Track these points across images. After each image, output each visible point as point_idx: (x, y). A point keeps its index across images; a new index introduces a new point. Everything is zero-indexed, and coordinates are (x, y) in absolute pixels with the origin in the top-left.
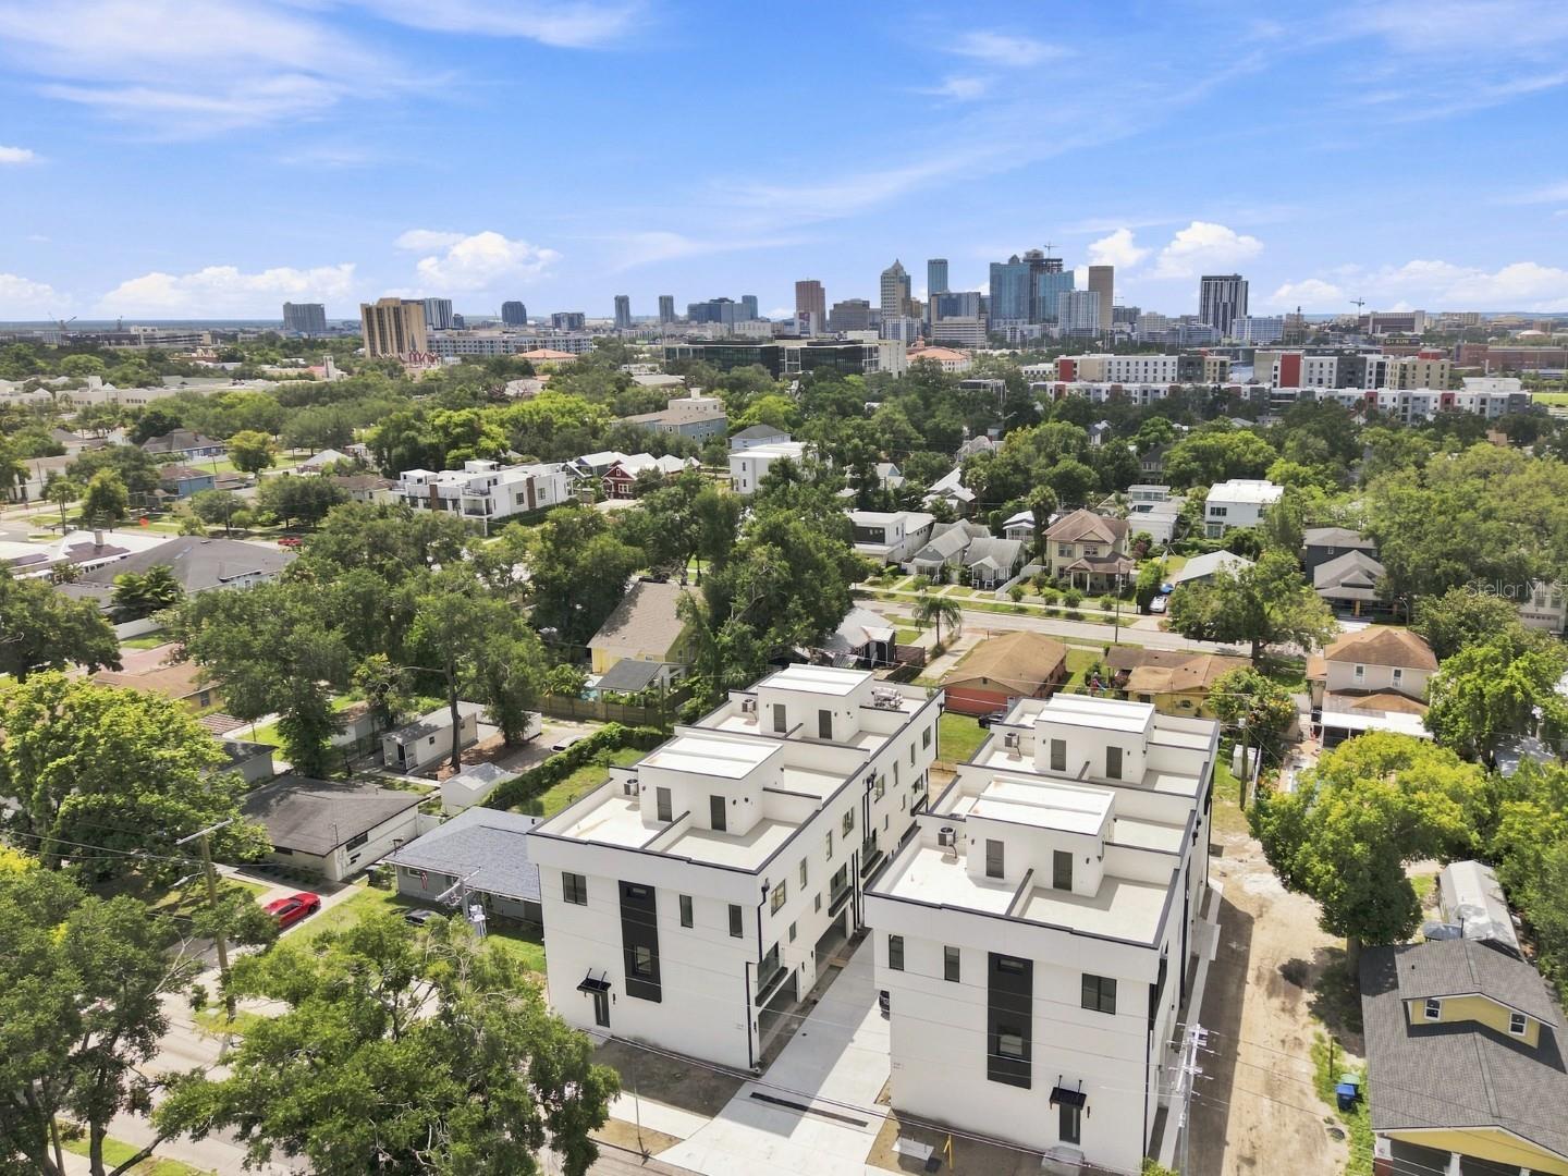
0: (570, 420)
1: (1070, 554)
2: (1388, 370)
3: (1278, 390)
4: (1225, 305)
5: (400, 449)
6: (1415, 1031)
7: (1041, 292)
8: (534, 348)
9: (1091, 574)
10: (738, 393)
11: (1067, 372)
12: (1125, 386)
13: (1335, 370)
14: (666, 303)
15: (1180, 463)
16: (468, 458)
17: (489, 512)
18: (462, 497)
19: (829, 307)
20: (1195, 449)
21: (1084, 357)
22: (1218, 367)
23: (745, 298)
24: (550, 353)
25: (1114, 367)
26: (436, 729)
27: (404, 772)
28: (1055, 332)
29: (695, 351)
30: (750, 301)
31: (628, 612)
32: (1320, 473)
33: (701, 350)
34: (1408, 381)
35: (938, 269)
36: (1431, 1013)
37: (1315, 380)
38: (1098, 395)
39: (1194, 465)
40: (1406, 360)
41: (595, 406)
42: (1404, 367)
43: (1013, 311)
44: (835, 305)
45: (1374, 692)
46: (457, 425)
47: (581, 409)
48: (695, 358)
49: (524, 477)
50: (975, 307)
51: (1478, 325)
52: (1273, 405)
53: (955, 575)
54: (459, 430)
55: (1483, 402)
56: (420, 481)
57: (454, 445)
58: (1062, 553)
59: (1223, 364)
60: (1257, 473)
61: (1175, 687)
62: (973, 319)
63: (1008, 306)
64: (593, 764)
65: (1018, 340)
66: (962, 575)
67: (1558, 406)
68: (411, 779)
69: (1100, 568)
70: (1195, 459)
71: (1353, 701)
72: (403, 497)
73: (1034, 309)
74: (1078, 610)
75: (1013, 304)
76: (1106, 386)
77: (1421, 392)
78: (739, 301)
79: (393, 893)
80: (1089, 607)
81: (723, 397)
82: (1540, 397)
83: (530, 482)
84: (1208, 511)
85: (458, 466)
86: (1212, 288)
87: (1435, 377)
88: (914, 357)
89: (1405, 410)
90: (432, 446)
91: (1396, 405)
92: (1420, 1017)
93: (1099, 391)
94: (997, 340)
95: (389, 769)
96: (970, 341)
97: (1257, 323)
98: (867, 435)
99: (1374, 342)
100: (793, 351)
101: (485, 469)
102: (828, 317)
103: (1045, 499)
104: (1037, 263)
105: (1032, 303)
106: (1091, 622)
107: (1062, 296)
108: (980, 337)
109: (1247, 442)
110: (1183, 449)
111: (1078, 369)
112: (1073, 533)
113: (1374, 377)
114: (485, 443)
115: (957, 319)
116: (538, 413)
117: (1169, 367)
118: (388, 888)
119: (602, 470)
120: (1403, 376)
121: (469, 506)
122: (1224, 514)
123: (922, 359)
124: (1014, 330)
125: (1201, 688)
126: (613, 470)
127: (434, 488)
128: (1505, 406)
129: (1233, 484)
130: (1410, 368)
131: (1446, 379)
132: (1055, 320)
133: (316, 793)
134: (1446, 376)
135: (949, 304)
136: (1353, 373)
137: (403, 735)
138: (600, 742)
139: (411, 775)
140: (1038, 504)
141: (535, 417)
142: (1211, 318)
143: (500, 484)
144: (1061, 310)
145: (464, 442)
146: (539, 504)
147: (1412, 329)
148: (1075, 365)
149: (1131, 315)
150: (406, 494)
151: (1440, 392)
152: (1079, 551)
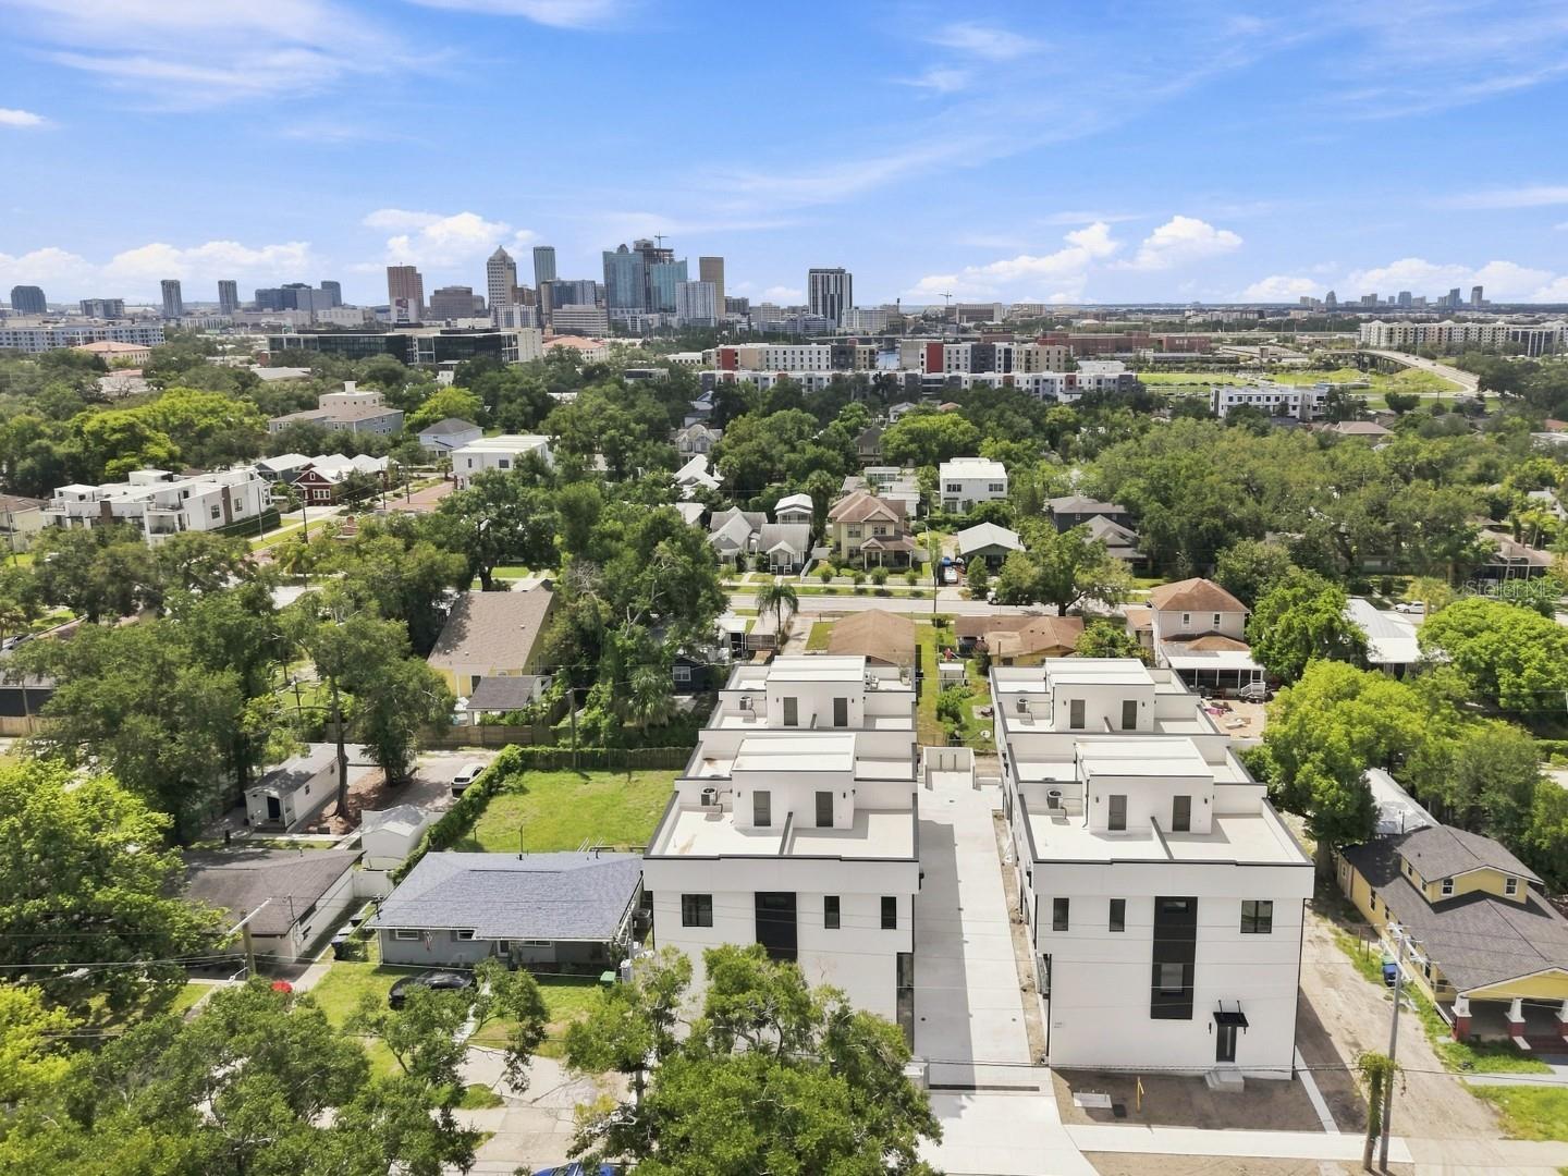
0: (214, 421)
1: (858, 534)
2: (1014, 356)
3: (927, 376)
4: (832, 297)
5: (29, 462)
6: (1439, 907)
7: (656, 281)
8: (90, 340)
9: (883, 552)
10: (394, 386)
11: (729, 360)
12: (791, 374)
13: (969, 355)
14: (228, 289)
15: (899, 446)
16: (132, 468)
17: (183, 528)
18: (146, 515)
19: (428, 293)
20: (910, 432)
21: (742, 346)
22: (867, 355)
23: (324, 284)
24: (115, 346)
25: (772, 356)
26: (309, 777)
27: (282, 830)
28: (674, 321)
29: (306, 341)
30: (332, 288)
31: (462, 625)
32: (1029, 448)
33: (314, 340)
34: (1033, 365)
35: (544, 257)
36: (1447, 890)
37: (953, 366)
38: (819, 383)
39: (913, 447)
40: (1029, 346)
41: (240, 404)
42: (1029, 353)
43: (629, 299)
44: (436, 292)
45: (1200, 636)
46: (114, 431)
47: (226, 408)
48: (306, 347)
49: (218, 487)
50: (590, 296)
51: (1044, 314)
52: (929, 390)
53: (750, 562)
54: (118, 436)
55: (1099, 382)
56: (82, 497)
57: (112, 453)
58: (850, 534)
59: (872, 352)
60: (969, 451)
61: (1035, 648)
62: (592, 307)
63: (624, 296)
64: (505, 793)
65: (639, 330)
66: (759, 561)
67: (1156, 384)
68: (296, 837)
69: (892, 546)
70: (912, 441)
71: (1187, 646)
72: (59, 518)
73: (649, 298)
74: (885, 587)
75: (629, 293)
76: (772, 374)
77: (1047, 374)
78: (317, 286)
79: (375, 963)
80: (895, 583)
81: (381, 390)
82: (1143, 377)
83: (226, 491)
84: (943, 487)
85: (121, 477)
86: (820, 281)
87: (1053, 363)
88: (550, 345)
89: (1037, 390)
90: (72, 457)
91: (1029, 386)
92: (1435, 894)
93: (767, 379)
94: (619, 329)
95: (260, 830)
96: (593, 330)
97: (868, 314)
98: (621, 426)
99: (965, 330)
100: (425, 339)
101: (156, 480)
102: (427, 303)
103: (824, 483)
104: (650, 253)
105: (648, 291)
106: (898, 597)
107: (679, 287)
108: (603, 328)
109: (956, 424)
110: (900, 432)
111: (739, 358)
112: (861, 514)
113: (1002, 362)
114: (153, 450)
115: (578, 307)
116: (174, 414)
117: (823, 356)
118: (365, 959)
119: (288, 475)
120: (1028, 361)
121: (156, 524)
122: (959, 490)
123: (559, 348)
124: (634, 319)
125: (1058, 647)
126: (306, 474)
127: (106, 506)
128: (1116, 386)
129: (955, 461)
130: (1033, 353)
131: (1062, 363)
132: (672, 310)
133: (227, 866)
134: (1062, 360)
135: (565, 293)
136: (984, 359)
137: (277, 787)
138: (506, 768)
139: (292, 832)
140: (818, 488)
141: (171, 419)
142: (820, 308)
143: (192, 496)
144: (679, 301)
145: (125, 450)
146: (236, 516)
147: (991, 319)
148: (736, 354)
149: (740, 306)
150: (66, 514)
151: (1065, 374)
152: (868, 531)
